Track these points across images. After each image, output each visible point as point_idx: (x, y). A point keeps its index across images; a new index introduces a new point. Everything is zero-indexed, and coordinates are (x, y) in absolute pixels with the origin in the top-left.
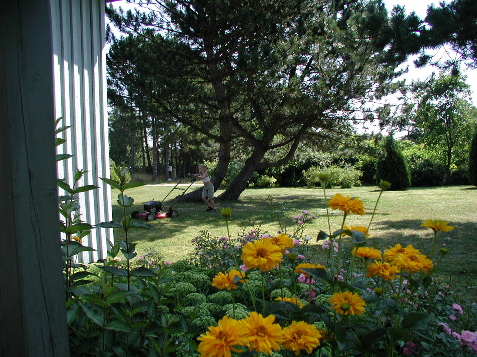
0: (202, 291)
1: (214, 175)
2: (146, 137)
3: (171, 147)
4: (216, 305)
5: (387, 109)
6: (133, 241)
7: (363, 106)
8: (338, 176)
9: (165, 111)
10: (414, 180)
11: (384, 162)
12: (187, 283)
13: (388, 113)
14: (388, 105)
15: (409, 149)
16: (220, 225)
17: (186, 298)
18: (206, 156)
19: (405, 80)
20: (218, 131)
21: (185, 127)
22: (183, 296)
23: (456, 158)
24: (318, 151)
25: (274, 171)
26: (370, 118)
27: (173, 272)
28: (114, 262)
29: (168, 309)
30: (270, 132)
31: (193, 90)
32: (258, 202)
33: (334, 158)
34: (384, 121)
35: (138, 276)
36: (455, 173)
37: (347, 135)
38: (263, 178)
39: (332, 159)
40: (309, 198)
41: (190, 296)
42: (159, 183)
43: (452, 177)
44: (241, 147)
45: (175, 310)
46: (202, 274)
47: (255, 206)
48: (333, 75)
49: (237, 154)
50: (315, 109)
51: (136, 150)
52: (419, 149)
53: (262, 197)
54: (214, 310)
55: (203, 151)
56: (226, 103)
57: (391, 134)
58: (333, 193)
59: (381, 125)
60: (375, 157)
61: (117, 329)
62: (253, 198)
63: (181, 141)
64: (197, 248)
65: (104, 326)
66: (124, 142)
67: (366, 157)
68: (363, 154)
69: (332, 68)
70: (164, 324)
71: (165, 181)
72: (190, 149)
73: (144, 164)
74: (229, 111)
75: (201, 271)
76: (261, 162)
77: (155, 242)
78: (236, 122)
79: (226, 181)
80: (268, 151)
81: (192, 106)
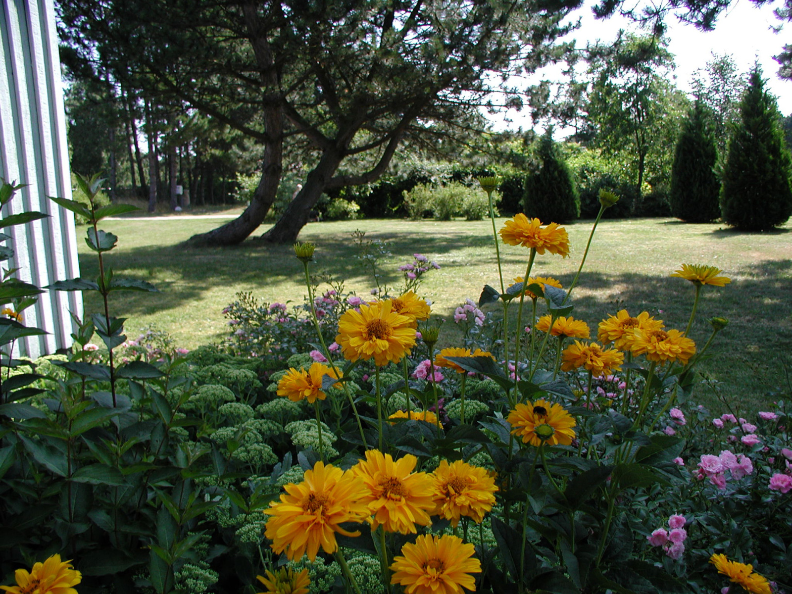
0: (245, 398)
1: (254, 198)
2: (135, 136)
3: (180, 153)
4: (272, 423)
5: (544, 89)
6: (118, 315)
7: (505, 84)
8: (462, 200)
9: (167, 88)
10: (584, 209)
11: (537, 179)
12: (219, 386)
13: (547, 96)
14: (547, 82)
15: (577, 157)
16: (267, 284)
17: (219, 412)
18: (240, 168)
19: (575, 41)
20: (260, 125)
21: (203, 118)
22: (212, 410)
23: (651, 174)
24: (428, 158)
25: (355, 191)
26: (516, 104)
27: (192, 367)
28: (84, 353)
29: (186, 433)
30: (348, 126)
31: (218, 52)
32: (330, 245)
33: (454, 171)
34: (538, 110)
35: (131, 377)
36: (649, 198)
37: (479, 132)
38: (337, 203)
39: (451, 173)
40: (414, 236)
41: (224, 408)
42: (160, 214)
43: (643, 203)
44: (300, 151)
45: (198, 436)
46: (244, 368)
47: (325, 250)
48: (456, 30)
49: (293, 163)
50: (426, 86)
51: (119, 159)
52: (594, 158)
53: (336, 235)
54: (268, 432)
55: (235, 159)
56: (275, 76)
57: (550, 131)
58: (453, 228)
59: (535, 116)
60: (524, 169)
61: (94, 481)
62: (321, 237)
63: (197, 143)
64: (233, 322)
65: (69, 476)
66: (96, 144)
67: (509, 170)
68: (503, 165)
69: (456, 17)
70: (182, 464)
71: (171, 211)
72: (213, 156)
73: (134, 181)
74: (280, 88)
75: (240, 363)
76: (334, 176)
77: (159, 314)
78: (290, 109)
79: (276, 209)
80: (346, 159)
81: (215, 80)
